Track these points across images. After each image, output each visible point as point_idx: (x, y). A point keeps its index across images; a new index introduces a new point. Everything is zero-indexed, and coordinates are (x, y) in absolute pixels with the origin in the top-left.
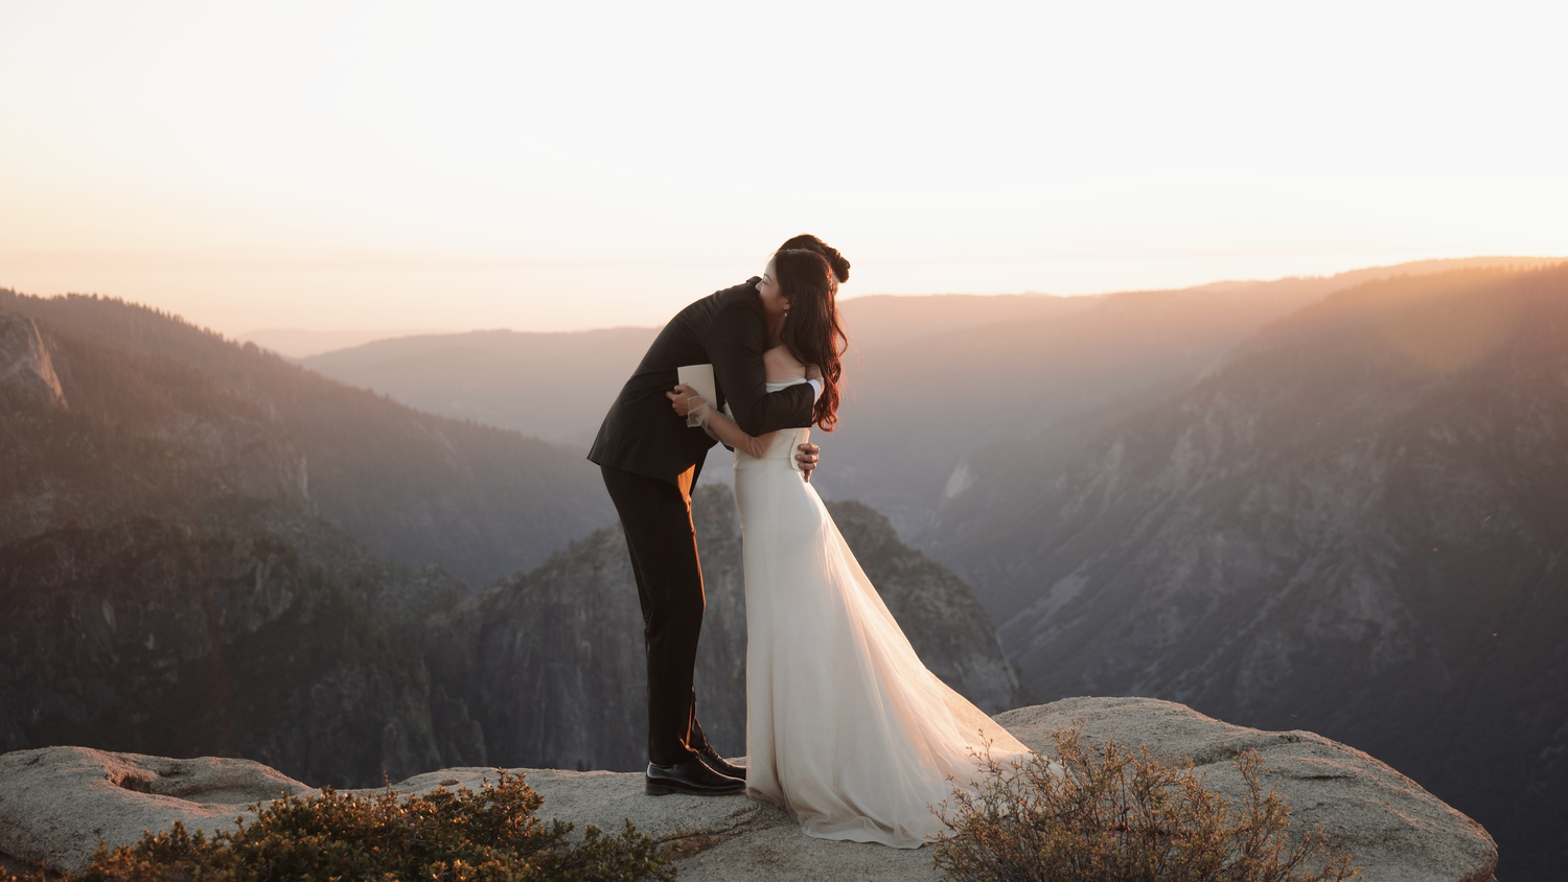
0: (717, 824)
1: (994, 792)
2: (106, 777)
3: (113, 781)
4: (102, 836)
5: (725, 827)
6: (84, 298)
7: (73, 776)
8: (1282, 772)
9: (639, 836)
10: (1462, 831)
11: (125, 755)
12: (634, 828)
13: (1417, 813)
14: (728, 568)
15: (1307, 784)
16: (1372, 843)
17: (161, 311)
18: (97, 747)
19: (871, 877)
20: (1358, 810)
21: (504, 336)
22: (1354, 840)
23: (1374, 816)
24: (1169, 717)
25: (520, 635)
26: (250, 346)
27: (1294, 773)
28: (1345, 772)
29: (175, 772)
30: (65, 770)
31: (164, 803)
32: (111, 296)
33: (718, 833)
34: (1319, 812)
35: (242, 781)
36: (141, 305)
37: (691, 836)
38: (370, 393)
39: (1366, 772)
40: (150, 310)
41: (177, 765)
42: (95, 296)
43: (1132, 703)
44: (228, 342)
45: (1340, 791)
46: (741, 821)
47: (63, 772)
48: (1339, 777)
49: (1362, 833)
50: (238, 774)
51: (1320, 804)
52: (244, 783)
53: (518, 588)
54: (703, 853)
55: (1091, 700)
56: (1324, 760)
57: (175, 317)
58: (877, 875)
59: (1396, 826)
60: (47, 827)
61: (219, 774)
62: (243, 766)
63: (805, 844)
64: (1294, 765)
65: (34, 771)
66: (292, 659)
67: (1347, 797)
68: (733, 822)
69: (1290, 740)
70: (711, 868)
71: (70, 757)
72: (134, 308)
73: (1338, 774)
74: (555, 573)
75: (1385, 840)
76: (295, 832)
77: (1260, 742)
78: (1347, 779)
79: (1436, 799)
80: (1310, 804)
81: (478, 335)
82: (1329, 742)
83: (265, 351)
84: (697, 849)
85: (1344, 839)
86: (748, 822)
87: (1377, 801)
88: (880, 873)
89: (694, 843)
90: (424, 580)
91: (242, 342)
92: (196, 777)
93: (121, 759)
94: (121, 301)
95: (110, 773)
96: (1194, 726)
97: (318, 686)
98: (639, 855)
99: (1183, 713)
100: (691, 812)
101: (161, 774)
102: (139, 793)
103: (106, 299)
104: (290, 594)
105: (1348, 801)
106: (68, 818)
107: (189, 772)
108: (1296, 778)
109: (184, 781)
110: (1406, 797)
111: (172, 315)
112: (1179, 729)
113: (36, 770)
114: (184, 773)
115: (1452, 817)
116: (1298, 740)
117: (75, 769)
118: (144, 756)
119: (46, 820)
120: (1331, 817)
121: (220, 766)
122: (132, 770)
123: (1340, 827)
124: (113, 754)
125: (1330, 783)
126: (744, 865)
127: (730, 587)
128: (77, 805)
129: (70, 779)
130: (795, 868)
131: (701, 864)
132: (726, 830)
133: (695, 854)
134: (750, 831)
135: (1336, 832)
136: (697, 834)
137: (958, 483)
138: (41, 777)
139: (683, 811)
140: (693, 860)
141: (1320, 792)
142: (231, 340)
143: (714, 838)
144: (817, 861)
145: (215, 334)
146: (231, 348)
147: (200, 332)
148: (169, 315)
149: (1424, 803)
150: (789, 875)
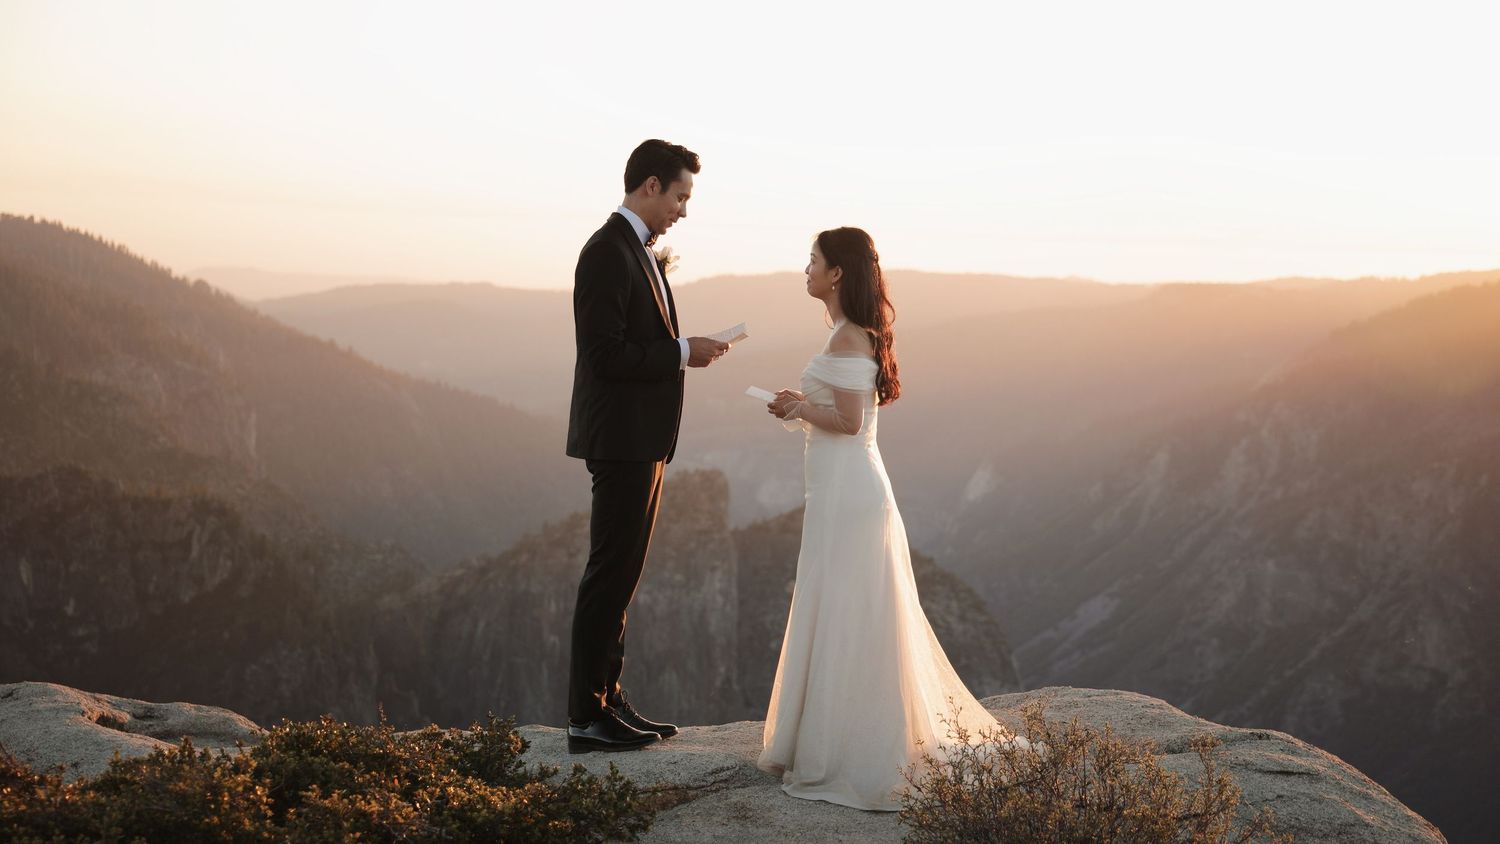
0: (695, 780)
1: (960, 757)
2: (83, 713)
3: (89, 718)
4: (80, 770)
5: (705, 783)
6: (19, 220)
7: (50, 710)
8: (1246, 765)
9: (621, 778)
10: (1417, 832)
11: (98, 696)
12: (618, 772)
13: (1375, 812)
14: (717, 563)
15: (1270, 777)
16: (1326, 836)
17: (104, 240)
18: (71, 685)
19: (841, 837)
20: (1316, 805)
21: (485, 289)
22: (1309, 832)
23: (1331, 810)
24: (1145, 709)
25: (482, 625)
26: (201, 285)
27: (1258, 767)
28: (1309, 769)
29: (148, 715)
30: (41, 704)
31: (141, 742)
32: (50, 219)
33: (696, 789)
34: (1278, 803)
35: (215, 729)
36: (83, 231)
37: (670, 789)
38: (332, 345)
39: (1329, 772)
40: (92, 237)
41: (150, 709)
42: (32, 218)
43: (1111, 694)
44: (177, 279)
45: (1302, 786)
46: (719, 779)
47: (36, 706)
48: (1303, 773)
49: (1317, 826)
50: (212, 721)
51: (1279, 797)
52: (217, 731)
53: (483, 571)
54: (680, 807)
55: (1071, 690)
56: (1290, 757)
57: (120, 247)
58: (847, 836)
59: (1352, 821)
60: (23, 758)
61: (193, 721)
62: (217, 713)
63: (780, 804)
64: (1260, 758)
65: (9, 704)
66: (226, 635)
67: (1307, 791)
68: (711, 779)
69: (1260, 737)
70: (687, 820)
71: (45, 693)
72: (74, 235)
73: (1301, 770)
74: (524, 558)
75: (1340, 833)
76: (299, 753)
77: (1231, 737)
78: (1311, 776)
79: (1397, 801)
80: (1270, 796)
81: (454, 287)
82: (1300, 744)
83: (218, 292)
84: (675, 802)
85: (1299, 830)
86: (726, 781)
87: (1336, 798)
88: (850, 833)
89: (672, 796)
90: (379, 557)
91: (192, 279)
92: (169, 721)
93: (95, 698)
94: (60, 226)
95: (86, 710)
96: (1169, 719)
97: (254, 667)
98: (621, 796)
99: (1160, 707)
100: (672, 767)
101: (134, 716)
102: (116, 731)
103: (44, 222)
104: (229, 563)
105: (1308, 795)
106: (45, 751)
107: (162, 716)
108: (1260, 771)
109: (158, 725)
110: (1366, 797)
111: (116, 244)
112: (1153, 720)
113: (11, 704)
114: (157, 717)
115: (1409, 819)
116: (1268, 737)
117: (51, 704)
118: (117, 698)
119: (24, 752)
120: (1289, 809)
121: (193, 712)
122: (107, 710)
123: (1297, 819)
124: (87, 693)
125: (1293, 779)
126: (719, 819)
127: (718, 585)
128: (54, 739)
129: (47, 713)
130: (769, 824)
131: (677, 816)
132: (703, 787)
133: (672, 807)
134: (727, 788)
135: (1292, 823)
136: (675, 788)
137: (978, 486)
138: (17, 710)
139: (663, 766)
140: (670, 812)
141: (1282, 785)
142: (181, 276)
143: (691, 793)
144: (790, 819)
145: (162, 269)
146: (180, 284)
147: (146, 265)
148: (113, 245)
149: (1384, 803)
150: (762, 831)
